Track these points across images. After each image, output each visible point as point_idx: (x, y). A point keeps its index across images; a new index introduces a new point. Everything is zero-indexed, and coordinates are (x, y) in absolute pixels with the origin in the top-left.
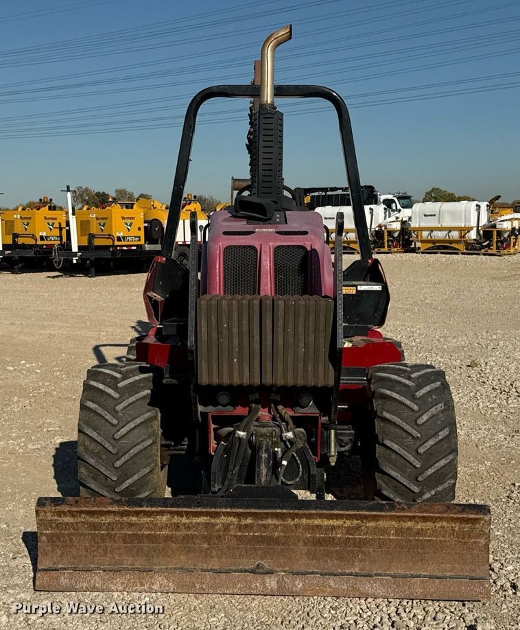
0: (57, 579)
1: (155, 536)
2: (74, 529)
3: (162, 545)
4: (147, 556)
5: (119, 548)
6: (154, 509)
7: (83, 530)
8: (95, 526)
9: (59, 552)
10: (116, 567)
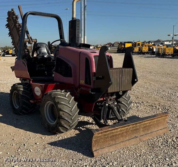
0: (98, 152)
1: (117, 134)
2: (101, 137)
3: (117, 136)
4: (115, 140)
5: (109, 140)
6: (118, 127)
7: (103, 137)
8: (105, 135)
9: (97, 145)
10: (109, 145)
